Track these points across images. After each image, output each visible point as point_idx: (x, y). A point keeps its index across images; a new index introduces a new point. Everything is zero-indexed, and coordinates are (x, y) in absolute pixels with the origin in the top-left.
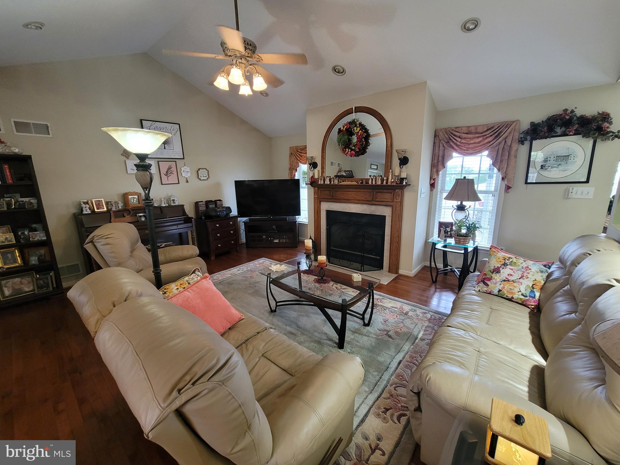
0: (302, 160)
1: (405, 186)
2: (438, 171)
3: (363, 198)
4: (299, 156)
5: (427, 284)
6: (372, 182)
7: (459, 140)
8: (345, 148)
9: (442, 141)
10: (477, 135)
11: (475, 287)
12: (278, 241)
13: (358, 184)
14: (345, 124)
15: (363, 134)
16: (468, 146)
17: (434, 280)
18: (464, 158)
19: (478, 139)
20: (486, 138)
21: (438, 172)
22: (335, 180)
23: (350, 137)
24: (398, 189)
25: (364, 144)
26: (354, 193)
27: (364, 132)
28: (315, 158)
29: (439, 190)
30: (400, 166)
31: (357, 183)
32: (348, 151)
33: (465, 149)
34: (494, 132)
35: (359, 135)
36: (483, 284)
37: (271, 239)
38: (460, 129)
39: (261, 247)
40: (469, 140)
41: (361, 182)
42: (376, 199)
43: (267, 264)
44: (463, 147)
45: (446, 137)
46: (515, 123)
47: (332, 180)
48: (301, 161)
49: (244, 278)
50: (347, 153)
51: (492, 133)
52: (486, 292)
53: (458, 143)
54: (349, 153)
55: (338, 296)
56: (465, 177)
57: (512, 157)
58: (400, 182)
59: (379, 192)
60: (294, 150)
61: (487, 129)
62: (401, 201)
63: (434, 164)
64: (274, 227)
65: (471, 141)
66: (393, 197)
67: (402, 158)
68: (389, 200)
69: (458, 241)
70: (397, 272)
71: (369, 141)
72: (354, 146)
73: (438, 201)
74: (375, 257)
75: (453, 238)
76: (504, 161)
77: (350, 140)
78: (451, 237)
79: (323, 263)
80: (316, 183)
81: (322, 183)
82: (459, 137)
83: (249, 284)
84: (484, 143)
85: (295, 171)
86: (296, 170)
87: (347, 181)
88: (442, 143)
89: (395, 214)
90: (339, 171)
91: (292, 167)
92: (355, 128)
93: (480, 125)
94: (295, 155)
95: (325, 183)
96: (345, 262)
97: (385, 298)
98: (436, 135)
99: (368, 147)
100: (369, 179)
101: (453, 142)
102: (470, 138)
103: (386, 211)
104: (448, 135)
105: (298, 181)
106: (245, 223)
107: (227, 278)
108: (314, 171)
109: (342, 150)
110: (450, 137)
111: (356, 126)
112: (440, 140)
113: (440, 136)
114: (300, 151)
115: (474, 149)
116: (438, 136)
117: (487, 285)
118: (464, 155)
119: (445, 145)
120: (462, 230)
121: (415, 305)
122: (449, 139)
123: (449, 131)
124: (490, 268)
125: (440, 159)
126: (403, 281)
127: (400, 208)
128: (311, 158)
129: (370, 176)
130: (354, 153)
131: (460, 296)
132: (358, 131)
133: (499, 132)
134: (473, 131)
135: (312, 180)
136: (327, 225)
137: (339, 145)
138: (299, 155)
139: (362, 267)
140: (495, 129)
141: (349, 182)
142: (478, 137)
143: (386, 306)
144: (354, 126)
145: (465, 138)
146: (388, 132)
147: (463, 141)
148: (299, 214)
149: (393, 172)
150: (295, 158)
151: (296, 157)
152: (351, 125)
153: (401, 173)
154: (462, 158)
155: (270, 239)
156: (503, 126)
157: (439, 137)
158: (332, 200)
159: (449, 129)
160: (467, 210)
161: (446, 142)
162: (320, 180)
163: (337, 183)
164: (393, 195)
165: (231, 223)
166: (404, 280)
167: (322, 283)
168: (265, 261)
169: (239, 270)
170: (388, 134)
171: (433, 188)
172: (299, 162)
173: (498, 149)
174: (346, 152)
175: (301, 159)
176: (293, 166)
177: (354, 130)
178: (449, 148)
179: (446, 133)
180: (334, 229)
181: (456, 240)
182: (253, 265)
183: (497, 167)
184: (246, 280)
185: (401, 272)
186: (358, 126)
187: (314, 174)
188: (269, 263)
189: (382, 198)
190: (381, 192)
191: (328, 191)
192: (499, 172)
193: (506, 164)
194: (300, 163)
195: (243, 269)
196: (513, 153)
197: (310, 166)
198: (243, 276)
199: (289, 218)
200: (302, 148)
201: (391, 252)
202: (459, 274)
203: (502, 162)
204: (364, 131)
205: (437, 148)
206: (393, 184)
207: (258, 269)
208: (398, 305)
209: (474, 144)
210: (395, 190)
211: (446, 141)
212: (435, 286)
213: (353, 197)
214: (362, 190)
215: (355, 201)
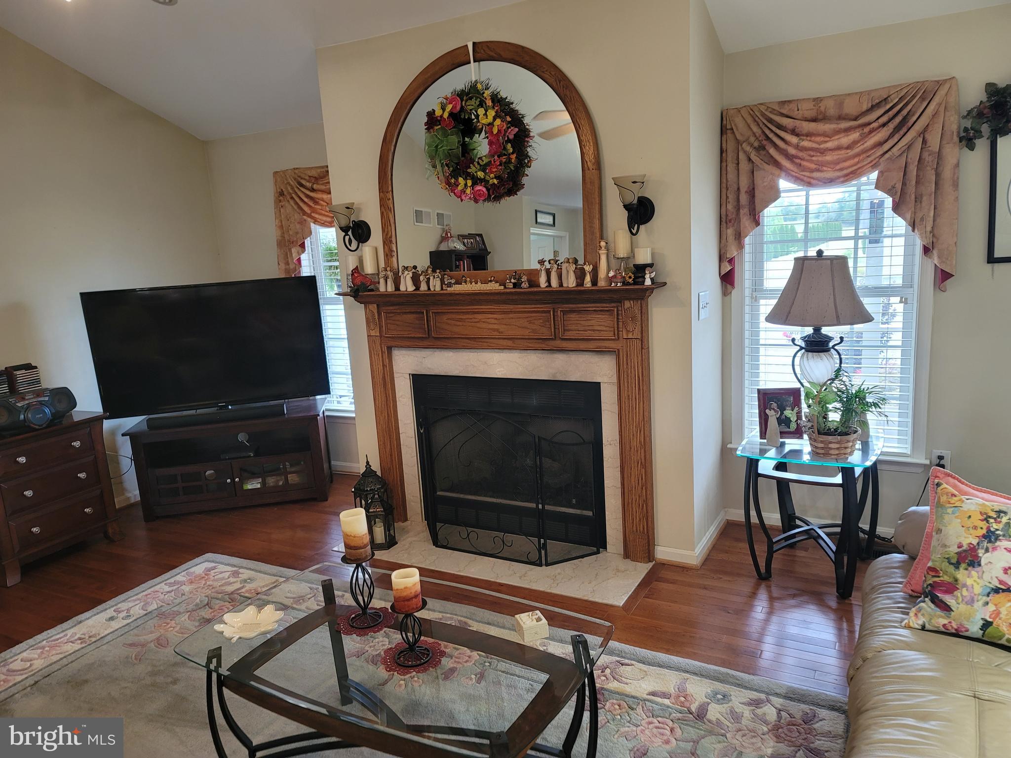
0: (317, 213)
1: (650, 290)
2: (740, 234)
3: (526, 333)
4: (306, 200)
5: (745, 585)
6: (549, 280)
7: (794, 140)
8: (455, 174)
9: (744, 145)
10: (844, 125)
11: (907, 614)
12: (259, 486)
13: (505, 288)
14: (446, 99)
15: (508, 128)
16: (820, 159)
17: (763, 570)
18: (811, 192)
19: (848, 135)
20: (871, 132)
21: (739, 237)
22: (431, 278)
23: (466, 139)
24: (629, 299)
25: (513, 161)
26: (495, 316)
27: (509, 122)
28: (359, 210)
29: (747, 292)
30: (630, 227)
31: (502, 287)
32: (466, 185)
33: (813, 166)
34: (891, 113)
35: (495, 133)
36: (932, 606)
37: (233, 480)
38: (793, 106)
39: (200, 513)
40: (822, 139)
41: (513, 281)
42: (567, 333)
43: (220, 576)
44: (808, 161)
45: (754, 133)
46: (947, 86)
47: (422, 278)
48: (317, 216)
49: (133, 652)
50: (463, 191)
51: (884, 119)
52: (943, 630)
53: (792, 151)
54: (468, 191)
55: (473, 676)
56: (820, 253)
57: (947, 187)
58: (636, 278)
59: (572, 311)
60: (289, 183)
61: (870, 105)
62: (642, 337)
63: (727, 215)
64: (242, 437)
65: (826, 142)
66: (618, 325)
67: (635, 202)
68: (605, 335)
69: (822, 448)
70: (648, 554)
71: (529, 149)
72: (483, 168)
73: (747, 326)
74: (578, 512)
75: (806, 437)
76: (925, 198)
77: (466, 150)
78: (798, 433)
79: (413, 595)
80: (372, 290)
81: (391, 288)
82: (794, 132)
83: (153, 674)
84: (866, 145)
85: (299, 249)
86: (303, 246)
87: (468, 279)
88: (745, 152)
89: (628, 376)
90: (444, 238)
91: (287, 237)
92: (481, 111)
93: (849, 94)
94: (292, 198)
95: (399, 290)
96: (485, 537)
97: (627, 661)
98: (724, 129)
99: (528, 171)
100: (536, 273)
101: (775, 146)
102: (825, 135)
103: (598, 370)
104: (758, 125)
105: (311, 281)
106: (134, 436)
107: (65, 661)
108: (361, 250)
109: (443, 181)
110: (767, 132)
111: (482, 104)
112: (738, 142)
113: (737, 130)
114: (309, 185)
115: (838, 167)
116: (732, 129)
117: (946, 608)
118: (810, 184)
119: (753, 157)
120: (830, 413)
121: (722, 674)
122: (762, 137)
123: (763, 115)
124: (948, 549)
125: (744, 198)
126: (671, 587)
127: (640, 358)
128: (348, 208)
129: (542, 262)
130: (484, 190)
131: (869, 655)
132: (490, 119)
133: (905, 112)
134: (832, 112)
135: (358, 282)
136: (419, 425)
137: (434, 167)
138: (308, 196)
139: (543, 552)
140: (891, 104)
141: (476, 283)
142: (847, 130)
143: (633, 694)
144: (478, 103)
145: (809, 135)
146: (584, 122)
147: (806, 143)
148: (326, 390)
149: (612, 245)
150: (295, 207)
151: (297, 203)
152: (466, 101)
153: (636, 250)
154: (804, 193)
155: (229, 481)
156: (914, 97)
157: (733, 133)
158: (426, 343)
159: (763, 108)
160: (836, 350)
161: (755, 148)
162: (382, 281)
163: (438, 288)
164: (618, 319)
165: (77, 444)
166: (673, 582)
167: (412, 667)
168: (214, 568)
169: (112, 619)
170: (586, 129)
171: (728, 285)
172: (309, 219)
173: (906, 163)
174: (460, 188)
175: (314, 211)
176: (291, 233)
177: (477, 116)
178: (766, 166)
179: (755, 121)
180: (443, 433)
181: (816, 447)
182: (167, 589)
183: (908, 216)
184: (139, 659)
185: (663, 552)
186: (489, 103)
187: (361, 260)
188: (227, 575)
189: (582, 328)
190: (579, 312)
191: (413, 313)
192: (913, 231)
193: (933, 207)
194: (312, 225)
195: (128, 610)
196: (947, 173)
197: (344, 234)
198: (130, 639)
199: (291, 406)
200: (316, 175)
201: (626, 495)
202: (834, 548)
203: (921, 202)
204: (509, 119)
205: (731, 167)
206: (613, 284)
207: (188, 604)
208: (669, 681)
209: (836, 153)
210: (620, 301)
211: (756, 144)
212: (769, 588)
213: (494, 330)
214: (520, 307)
215: (505, 343)
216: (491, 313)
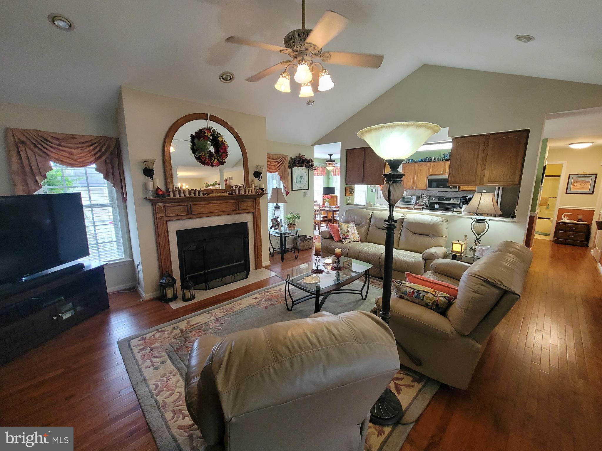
1: (263, 195)
3: (228, 209)
4: (52, 150)
6: (239, 192)
10: (274, 161)
20: (278, 163)
22: (197, 191)
24: (258, 197)
31: (227, 194)
41: (230, 192)
46: (287, 157)
47: (192, 192)
51: (280, 161)
60: (32, 138)
61: (277, 157)
66: (255, 205)
67: (256, 172)
68: (251, 208)
76: (285, 178)
80: (168, 197)
85: (41, 177)
86: (45, 176)
91: (27, 170)
94: (37, 147)
103: (248, 218)
133: (283, 160)
135: (161, 193)
138: (54, 148)
140: (281, 158)
141: (218, 193)
151: (42, 151)
158: (188, 217)
163: (201, 195)
176: (33, 167)
183: (283, 181)
185: (264, 264)
190: (245, 202)
191: (181, 206)
206: (258, 193)
209: (273, 166)
210: (255, 198)
213: (216, 209)
214: (226, 201)
215: (220, 213)
216: (216, 204)
